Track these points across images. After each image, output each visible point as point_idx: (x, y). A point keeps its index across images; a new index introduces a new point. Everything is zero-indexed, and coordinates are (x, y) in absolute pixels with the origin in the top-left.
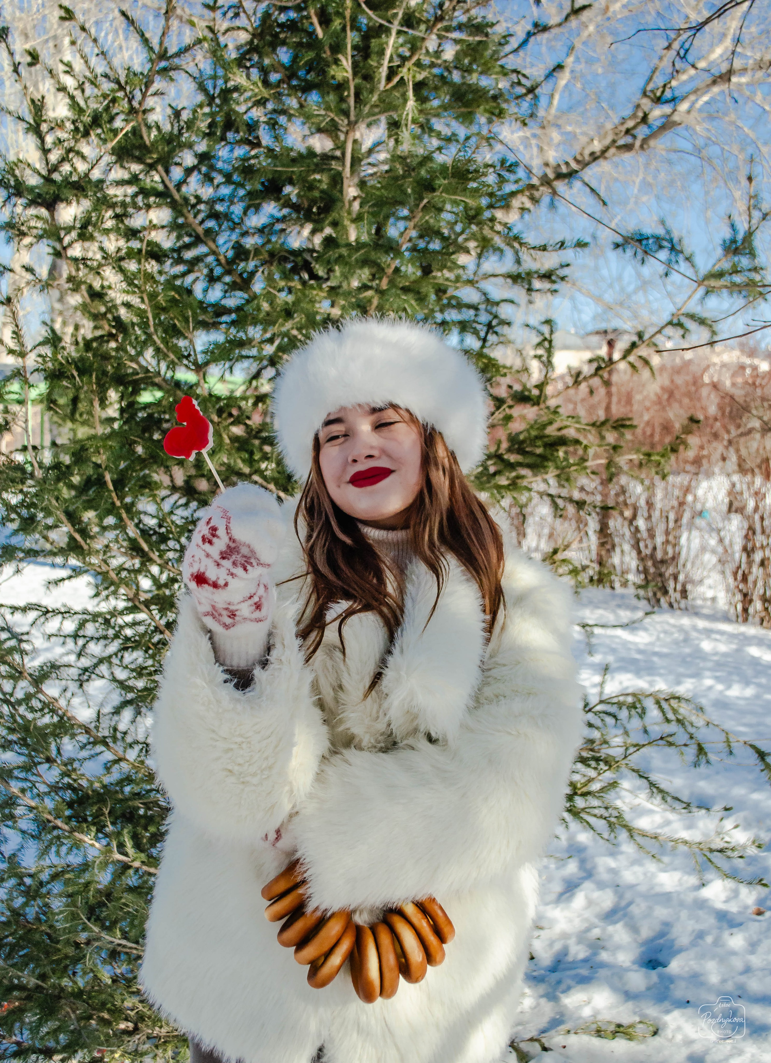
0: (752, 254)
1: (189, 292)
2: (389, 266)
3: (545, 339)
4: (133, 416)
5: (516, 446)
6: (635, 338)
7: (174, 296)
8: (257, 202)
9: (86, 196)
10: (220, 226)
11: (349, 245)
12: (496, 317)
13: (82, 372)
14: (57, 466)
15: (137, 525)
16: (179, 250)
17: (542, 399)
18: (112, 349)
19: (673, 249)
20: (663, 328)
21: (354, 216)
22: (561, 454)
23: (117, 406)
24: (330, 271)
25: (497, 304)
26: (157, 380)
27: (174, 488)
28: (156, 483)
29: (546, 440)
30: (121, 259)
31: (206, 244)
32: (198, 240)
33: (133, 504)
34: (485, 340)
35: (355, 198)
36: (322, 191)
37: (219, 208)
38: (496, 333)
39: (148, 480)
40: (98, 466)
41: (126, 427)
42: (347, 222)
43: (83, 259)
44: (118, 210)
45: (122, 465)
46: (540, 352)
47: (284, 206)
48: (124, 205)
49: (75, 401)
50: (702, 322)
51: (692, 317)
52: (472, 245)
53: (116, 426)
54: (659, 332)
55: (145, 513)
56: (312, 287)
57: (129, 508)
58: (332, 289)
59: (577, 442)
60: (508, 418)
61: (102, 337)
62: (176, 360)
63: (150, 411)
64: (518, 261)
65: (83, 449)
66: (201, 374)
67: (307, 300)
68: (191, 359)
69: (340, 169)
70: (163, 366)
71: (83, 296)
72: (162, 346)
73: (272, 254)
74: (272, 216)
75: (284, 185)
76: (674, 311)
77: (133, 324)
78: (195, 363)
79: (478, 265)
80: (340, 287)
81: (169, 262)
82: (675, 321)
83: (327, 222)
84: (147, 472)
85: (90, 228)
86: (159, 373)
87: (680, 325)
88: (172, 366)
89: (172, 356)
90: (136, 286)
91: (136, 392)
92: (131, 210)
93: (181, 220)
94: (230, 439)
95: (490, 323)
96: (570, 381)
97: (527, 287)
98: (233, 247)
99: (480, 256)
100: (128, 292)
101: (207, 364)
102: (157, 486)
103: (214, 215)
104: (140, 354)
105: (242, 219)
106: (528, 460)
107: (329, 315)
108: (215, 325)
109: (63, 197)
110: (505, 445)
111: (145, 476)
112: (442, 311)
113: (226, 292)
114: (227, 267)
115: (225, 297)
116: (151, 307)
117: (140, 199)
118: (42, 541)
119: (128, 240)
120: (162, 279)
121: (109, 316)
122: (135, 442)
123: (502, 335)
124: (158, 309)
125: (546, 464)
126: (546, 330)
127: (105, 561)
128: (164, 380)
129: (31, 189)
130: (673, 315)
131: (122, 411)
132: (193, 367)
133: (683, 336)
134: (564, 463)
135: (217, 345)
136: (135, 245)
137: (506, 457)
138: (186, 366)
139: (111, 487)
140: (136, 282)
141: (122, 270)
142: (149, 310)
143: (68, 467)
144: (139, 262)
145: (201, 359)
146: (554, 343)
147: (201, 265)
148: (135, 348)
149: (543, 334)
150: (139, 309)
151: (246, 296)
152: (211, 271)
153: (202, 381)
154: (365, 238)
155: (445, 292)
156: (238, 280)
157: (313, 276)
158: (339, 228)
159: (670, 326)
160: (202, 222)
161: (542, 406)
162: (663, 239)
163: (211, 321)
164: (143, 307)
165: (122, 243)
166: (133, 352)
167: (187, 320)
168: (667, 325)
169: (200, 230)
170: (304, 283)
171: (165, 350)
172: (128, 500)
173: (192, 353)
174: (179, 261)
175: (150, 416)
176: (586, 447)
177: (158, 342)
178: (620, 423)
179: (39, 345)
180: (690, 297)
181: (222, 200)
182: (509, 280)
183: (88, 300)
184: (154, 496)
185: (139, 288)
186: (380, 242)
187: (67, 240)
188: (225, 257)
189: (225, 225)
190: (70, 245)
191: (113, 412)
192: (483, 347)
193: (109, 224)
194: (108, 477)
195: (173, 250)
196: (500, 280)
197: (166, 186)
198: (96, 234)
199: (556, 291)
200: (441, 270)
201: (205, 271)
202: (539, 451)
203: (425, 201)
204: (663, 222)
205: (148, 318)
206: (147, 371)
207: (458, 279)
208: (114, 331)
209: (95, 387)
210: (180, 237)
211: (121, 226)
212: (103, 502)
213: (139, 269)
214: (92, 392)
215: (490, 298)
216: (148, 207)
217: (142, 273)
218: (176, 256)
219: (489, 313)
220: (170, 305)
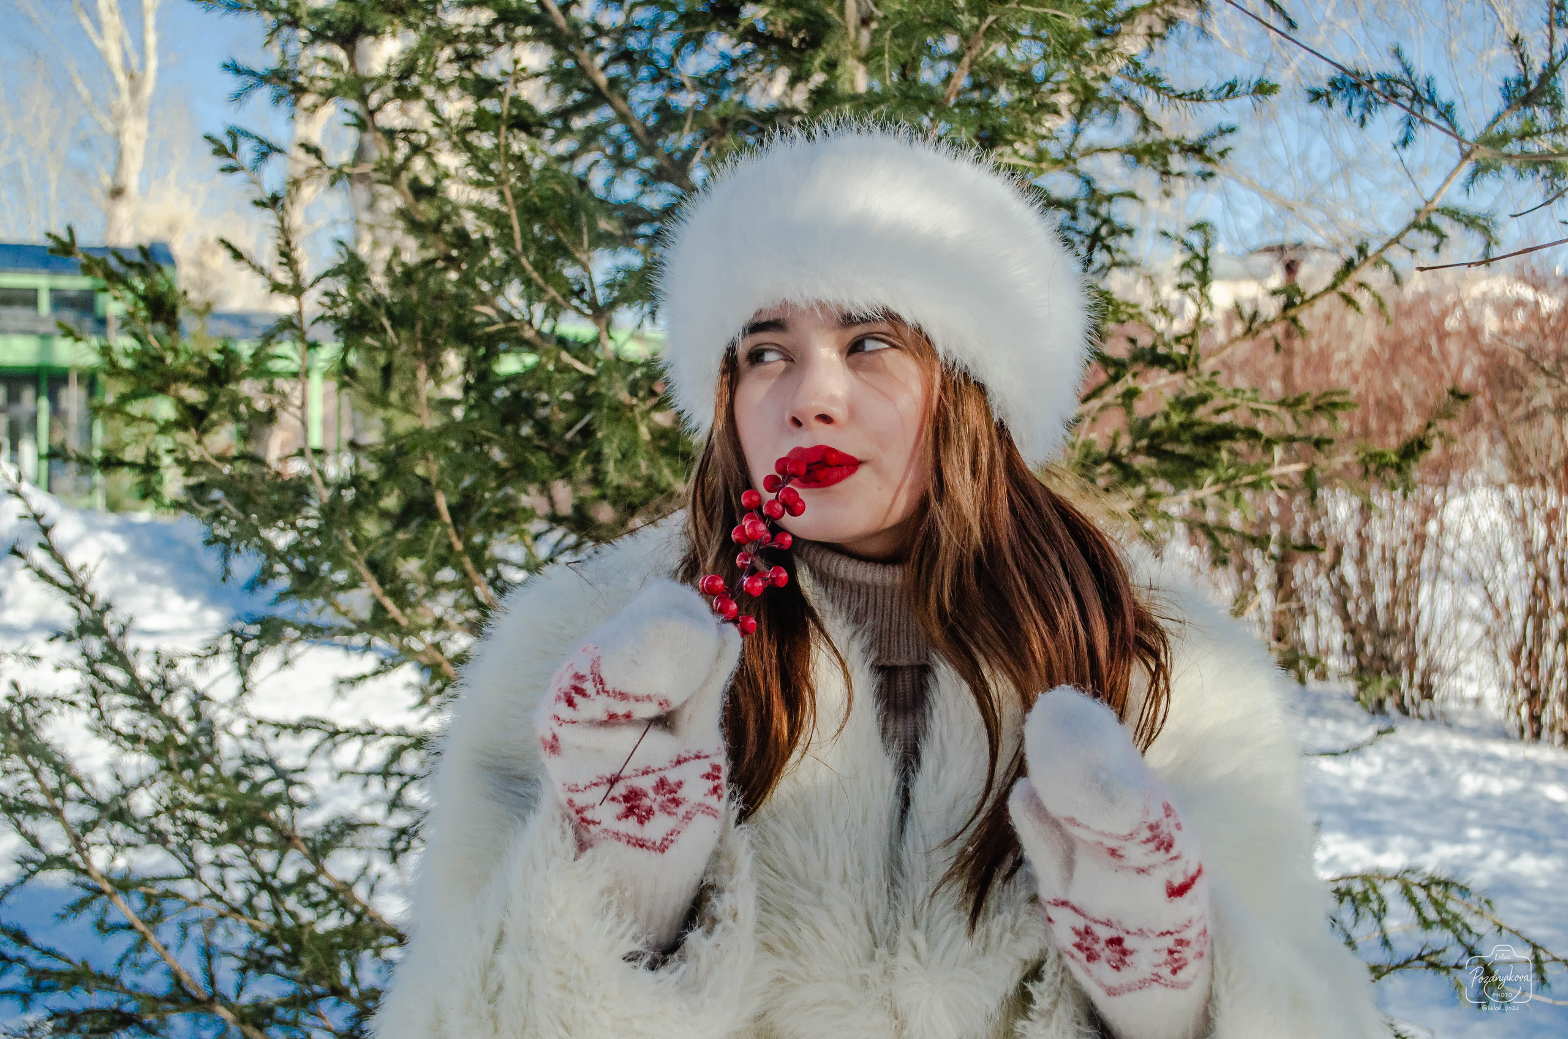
0: (1556, 107)
1: (583, 184)
3: (1197, 256)
4: (486, 396)
5: (1144, 442)
6: (1352, 253)
7: (555, 192)
8: (699, 31)
9: (410, 26)
10: (634, 72)
11: (854, 98)
12: (1106, 221)
13: (398, 322)
14: (355, 481)
15: (492, 583)
16: (565, 114)
17: (1192, 359)
18: (449, 281)
19: (1416, 97)
20: (1402, 234)
21: (862, 51)
22: (1224, 455)
23: (460, 379)
25: (1110, 198)
26: (529, 334)
27: (555, 519)
28: (524, 510)
29: (1198, 430)
30: (468, 130)
31: (612, 105)
32: (596, 97)
33: (484, 546)
34: (1089, 260)
35: (863, 22)
36: (809, 11)
37: (633, 42)
38: (1108, 249)
39: (512, 505)
40: (426, 482)
41: (475, 415)
42: (851, 63)
43: (404, 131)
44: (464, 47)
45: (467, 481)
46: (1188, 277)
47: (743, 38)
48: (472, 39)
49: (387, 371)
50: (1470, 222)
51: (1453, 214)
52: (1063, 99)
53: (458, 413)
54: (1396, 240)
55: (506, 562)
57: (477, 555)
59: (1252, 434)
60: (1131, 395)
61: (432, 261)
62: (560, 299)
63: (514, 386)
64: (1146, 124)
65: (401, 452)
66: (604, 323)
68: (586, 297)
70: (538, 309)
71: (402, 193)
72: (535, 275)
73: (725, 120)
74: (723, 56)
75: (743, 3)
76: (1421, 205)
77: (486, 241)
78: (593, 304)
79: (1077, 133)
81: (549, 133)
82: (1423, 221)
83: (817, 62)
84: (510, 490)
85: (415, 80)
86: (530, 323)
87: (1430, 227)
88: (554, 310)
89: (552, 292)
90: (491, 173)
91: (492, 354)
92: (483, 48)
93: (568, 64)
94: (652, 432)
95: (1097, 230)
96: (1239, 328)
97: (1161, 169)
98: (657, 109)
99: (1078, 118)
100: (478, 184)
101: (612, 305)
102: (529, 514)
103: (625, 56)
104: (499, 290)
105: (672, 62)
106: (1168, 466)
108: (628, 240)
109: (369, 26)
110: (1125, 442)
111: (507, 499)
113: (645, 184)
114: (647, 142)
115: (643, 193)
116: (517, 208)
117: (499, 30)
118: (330, 610)
119: (480, 97)
120: (537, 163)
121: (447, 228)
122: (488, 440)
123: (1118, 250)
124: (531, 212)
125: (1198, 472)
126: (1196, 240)
127: (437, 646)
128: (539, 333)
129: (316, 14)
130: (1418, 212)
131: (467, 388)
132: (589, 312)
133: (1437, 249)
134: (1232, 471)
135: (629, 272)
136: (491, 105)
137: (1125, 460)
138: (577, 309)
139: (447, 517)
140: (493, 166)
141: (469, 147)
142: (514, 213)
143: (373, 484)
144: (497, 134)
145: (601, 296)
146: (1211, 264)
147: (602, 141)
148: (489, 280)
149: (1191, 248)
150: (497, 211)
151: (678, 191)
152: (620, 148)
153: (604, 335)
156: (665, 164)
158: (838, 72)
159: (1414, 232)
160: (604, 68)
161: (1191, 371)
162: (1398, 82)
163: (619, 233)
164: (504, 209)
165: (468, 104)
166: (485, 287)
167: (578, 232)
168: (1408, 228)
169: (602, 79)
171: (540, 281)
172: (478, 539)
173: (587, 287)
174: (566, 130)
175: (516, 395)
176: (1269, 444)
177: (529, 268)
178: (1328, 399)
179: (326, 275)
180: (1448, 179)
181: (638, 30)
182: (1130, 158)
183: (410, 198)
184: (522, 533)
185: (496, 176)
186: (911, 93)
187: (374, 100)
188: (644, 124)
189: (644, 72)
190: (379, 108)
191: (452, 391)
193: (449, 72)
194: (442, 502)
195: (553, 115)
196: (1116, 157)
197: (542, 8)
198: (424, 88)
199: (1211, 175)
200: (1012, 142)
201: (609, 150)
202: (1185, 449)
203: (991, 18)
204: (1397, 53)
205: (511, 228)
206: (511, 318)
207: (1040, 156)
208: (455, 253)
209: (420, 346)
210: (567, 92)
211: (467, 75)
212: (433, 542)
213: (497, 146)
214: (416, 354)
215: (1096, 186)
216: (512, 41)
217: (502, 150)
218: (558, 123)
219: (1094, 214)
220: (547, 203)
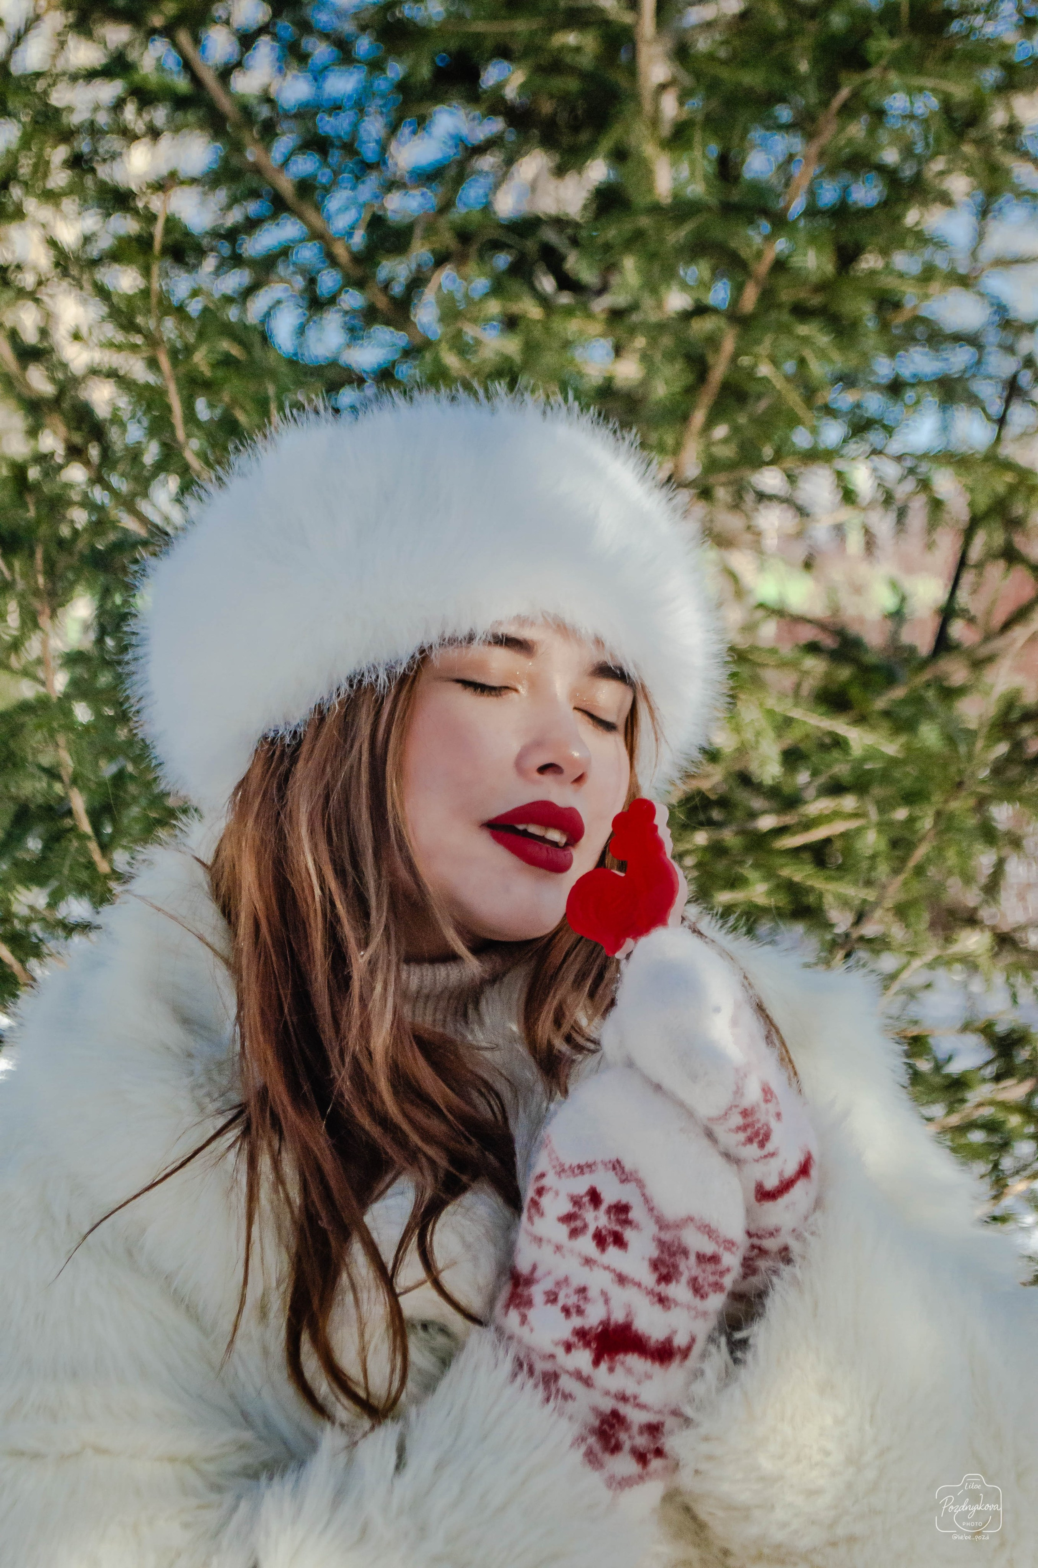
1: (265, 338)
2: (759, 255)
7: (229, 352)
8: (422, 109)
11: (654, 207)
12: (1028, 362)
16: (232, 235)
18: (72, 484)
21: (666, 130)
23: (90, 622)
24: (610, 268)
25: (1030, 329)
30: (94, 263)
31: (301, 217)
32: (278, 208)
34: (1001, 421)
35: (663, 87)
36: (584, 75)
40: (51, 776)
42: (649, 150)
44: (84, 145)
45: (108, 769)
47: (488, 114)
48: (93, 130)
52: (959, 184)
56: (569, 312)
58: (616, 315)
61: (50, 455)
67: (556, 345)
69: (627, 18)
72: (201, 474)
73: (464, 236)
74: (459, 141)
75: (486, 63)
79: (980, 236)
80: (634, 307)
81: (210, 264)
83: (597, 149)
85: (16, 192)
90: (139, 331)
92: (113, 142)
93: (235, 161)
95: (1016, 375)
98: (364, 222)
99: (981, 213)
100: (119, 348)
103: (317, 144)
104: (144, 490)
105: (384, 150)
107: (609, 381)
112: (892, 353)
113: (351, 331)
114: (352, 271)
115: (348, 346)
116: (178, 380)
117: (130, 112)
119: (109, 215)
120: (194, 307)
121: (66, 405)
124: (194, 384)
136: (126, 226)
139: (86, 827)
140: (138, 321)
141: (103, 293)
142: (171, 387)
144: (146, 272)
147: (286, 268)
148: (131, 478)
150: (147, 386)
151: (402, 339)
152: (312, 282)
154: (697, 189)
155: (897, 306)
156: (382, 303)
157: (566, 283)
158: (631, 164)
160: (285, 164)
164: (151, 378)
165: (91, 221)
167: (263, 407)
169: (286, 184)
170: (544, 301)
174: (236, 260)
177: (193, 460)
181: (336, 108)
185: (146, 335)
186: (735, 196)
188: (348, 249)
189: (344, 166)
191: (79, 639)
192: (998, 439)
193: (61, 178)
194: (77, 802)
195: (216, 234)
197: (196, 80)
198: (31, 205)
200: (885, 252)
201: (299, 282)
203: (846, 91)
205: (168, 409)
207: (928, 274)
209: (41, 580)
210: (234, 201)
211: (89, 181)
212: (68, 863)
213: (145, 293)
214: (36, 593)
215: (1012, 315)
216: (154, 133)
217: (154, 300)
218: (225, 249)
219: (1010, 350)
220: (220, 373)
